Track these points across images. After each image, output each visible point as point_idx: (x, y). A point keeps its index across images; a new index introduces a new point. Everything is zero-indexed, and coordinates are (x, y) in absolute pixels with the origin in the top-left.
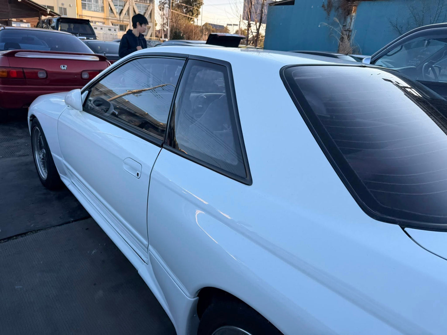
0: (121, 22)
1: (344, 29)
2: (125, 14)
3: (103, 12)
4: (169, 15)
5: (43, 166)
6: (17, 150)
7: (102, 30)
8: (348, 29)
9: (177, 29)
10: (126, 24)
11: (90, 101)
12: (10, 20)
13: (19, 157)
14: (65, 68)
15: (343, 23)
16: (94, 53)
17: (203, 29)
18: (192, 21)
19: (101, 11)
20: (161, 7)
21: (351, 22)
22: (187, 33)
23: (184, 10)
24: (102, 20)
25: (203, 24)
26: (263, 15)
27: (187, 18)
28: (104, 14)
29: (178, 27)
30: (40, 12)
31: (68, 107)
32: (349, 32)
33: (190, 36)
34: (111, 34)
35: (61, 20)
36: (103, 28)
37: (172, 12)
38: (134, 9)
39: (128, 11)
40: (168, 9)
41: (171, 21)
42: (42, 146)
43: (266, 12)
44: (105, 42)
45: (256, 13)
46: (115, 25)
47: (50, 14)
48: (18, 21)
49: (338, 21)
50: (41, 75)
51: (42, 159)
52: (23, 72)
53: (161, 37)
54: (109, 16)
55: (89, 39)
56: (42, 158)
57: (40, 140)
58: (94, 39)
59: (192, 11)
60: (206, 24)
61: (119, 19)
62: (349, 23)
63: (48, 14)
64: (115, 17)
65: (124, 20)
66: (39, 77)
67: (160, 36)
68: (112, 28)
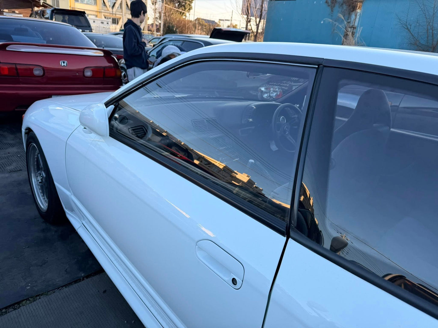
0: (114, 15)
1: (349, 26)
2: (118, 8)
3: (95, 5)
4: (163, 9)
5: (41, 191)
6: (8, 162)
7: (94, 23)
8: (352, 26)
9: (170, 23)
10: (118, 18)
11: (116, 119)
12: (2, 10)
13: (9, 172)
14: (65, 64)
15: (348, 20)
16: (96, 47)
17: (195, 24)
18: (184, 16)
19: (93, 5)
20: (153, 1)
21: (356, 18)
22: (180, 27)
23: (177, 5)
24: (94, 13)
25: (195, 18)
26: (263, 9)
27: (179, 13)
28: (96, 7)
29: (170, 21)
30: (33, 3)
31: (85, 129)
32: (353, 29)
33: (183, 30)
34: (104, 27)
35: (55, 11)
36: (96, 21)
37: (165, 6)
38: (126, 2)
39: (121, 4)
40: (161, 3)
41: (164, 15)
42: (40, 167)
43: (266, 7)
44: (103, 35)
45: (256, 8)
46: (107, 19)
47: (43, 6)
48: (10, 12)
49: (343, 18)
50: (37, 72)
51: (40, 183)
52: (16, 69)
53: (154, 31)
54: (101, 9)
55: (84, 31)
56: (40, 181)
57: (38, 158)
58: (89, 32)
59: (184, 6)
60: (198, 19)
61: (111, 12)
62: (354, 19)
63: (40, 5)
64: (108, 10)
65: (117, 13)
66: (35, 74)
67: (152, 30)
68: (105, 21)
